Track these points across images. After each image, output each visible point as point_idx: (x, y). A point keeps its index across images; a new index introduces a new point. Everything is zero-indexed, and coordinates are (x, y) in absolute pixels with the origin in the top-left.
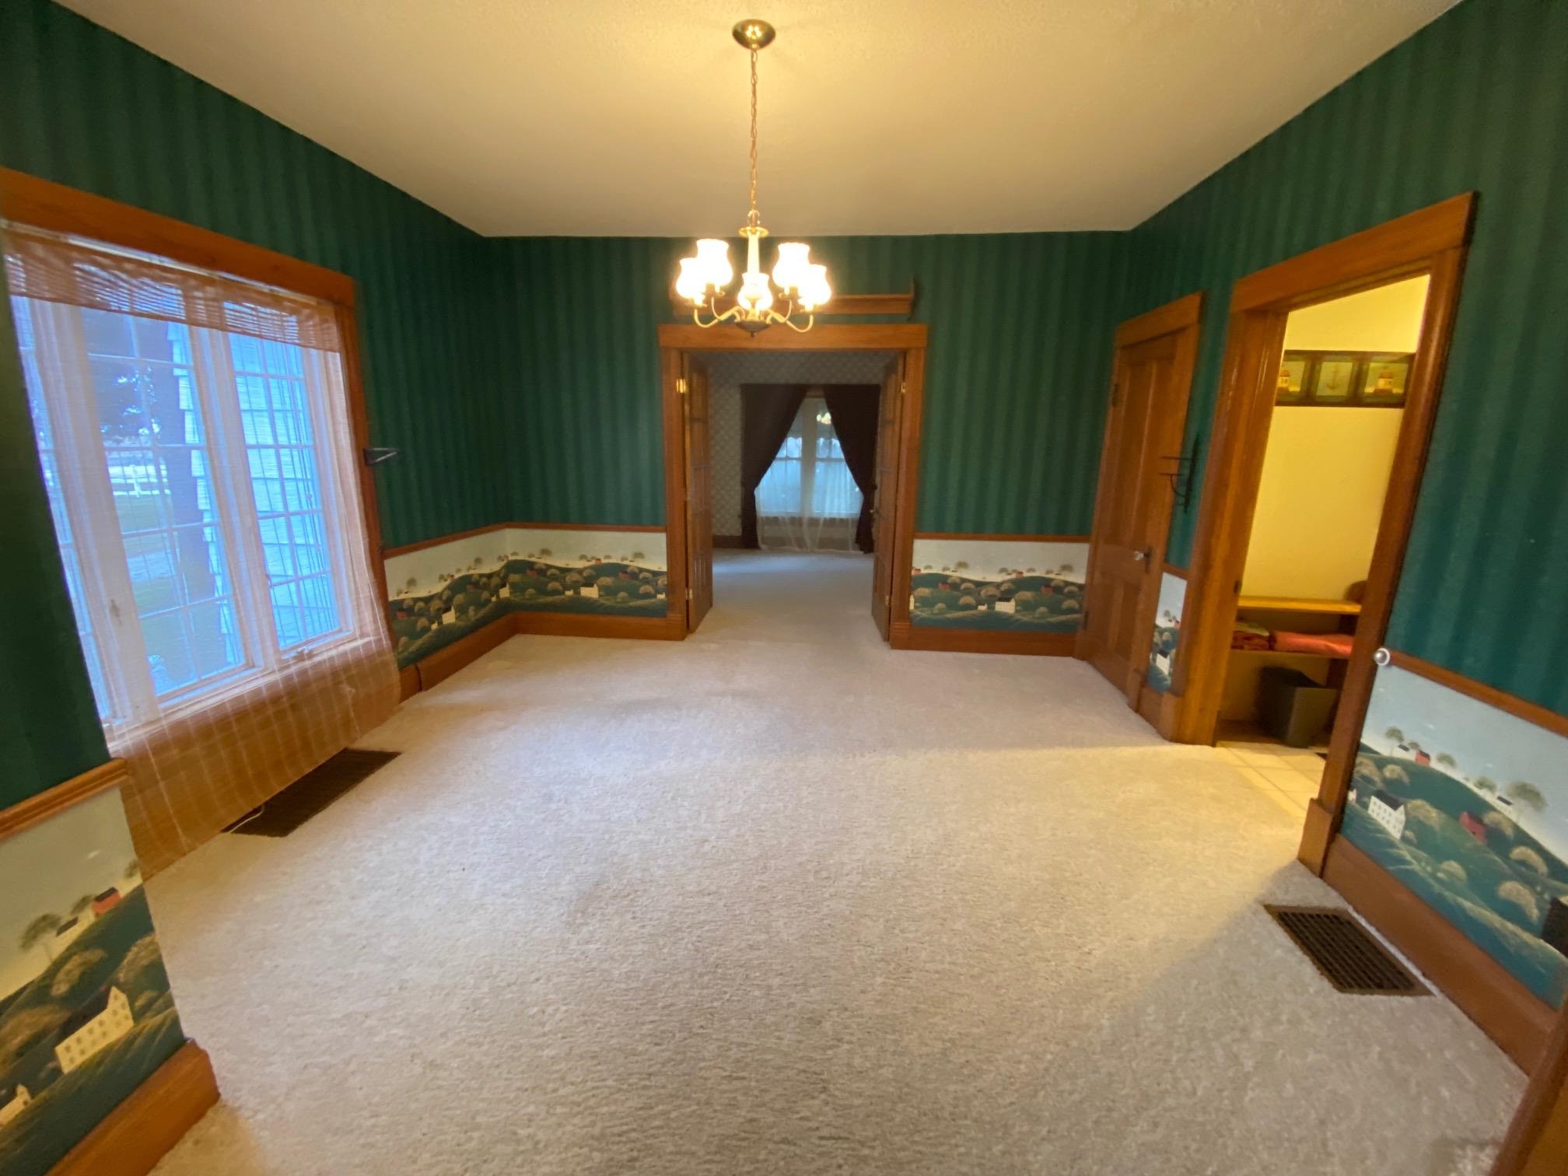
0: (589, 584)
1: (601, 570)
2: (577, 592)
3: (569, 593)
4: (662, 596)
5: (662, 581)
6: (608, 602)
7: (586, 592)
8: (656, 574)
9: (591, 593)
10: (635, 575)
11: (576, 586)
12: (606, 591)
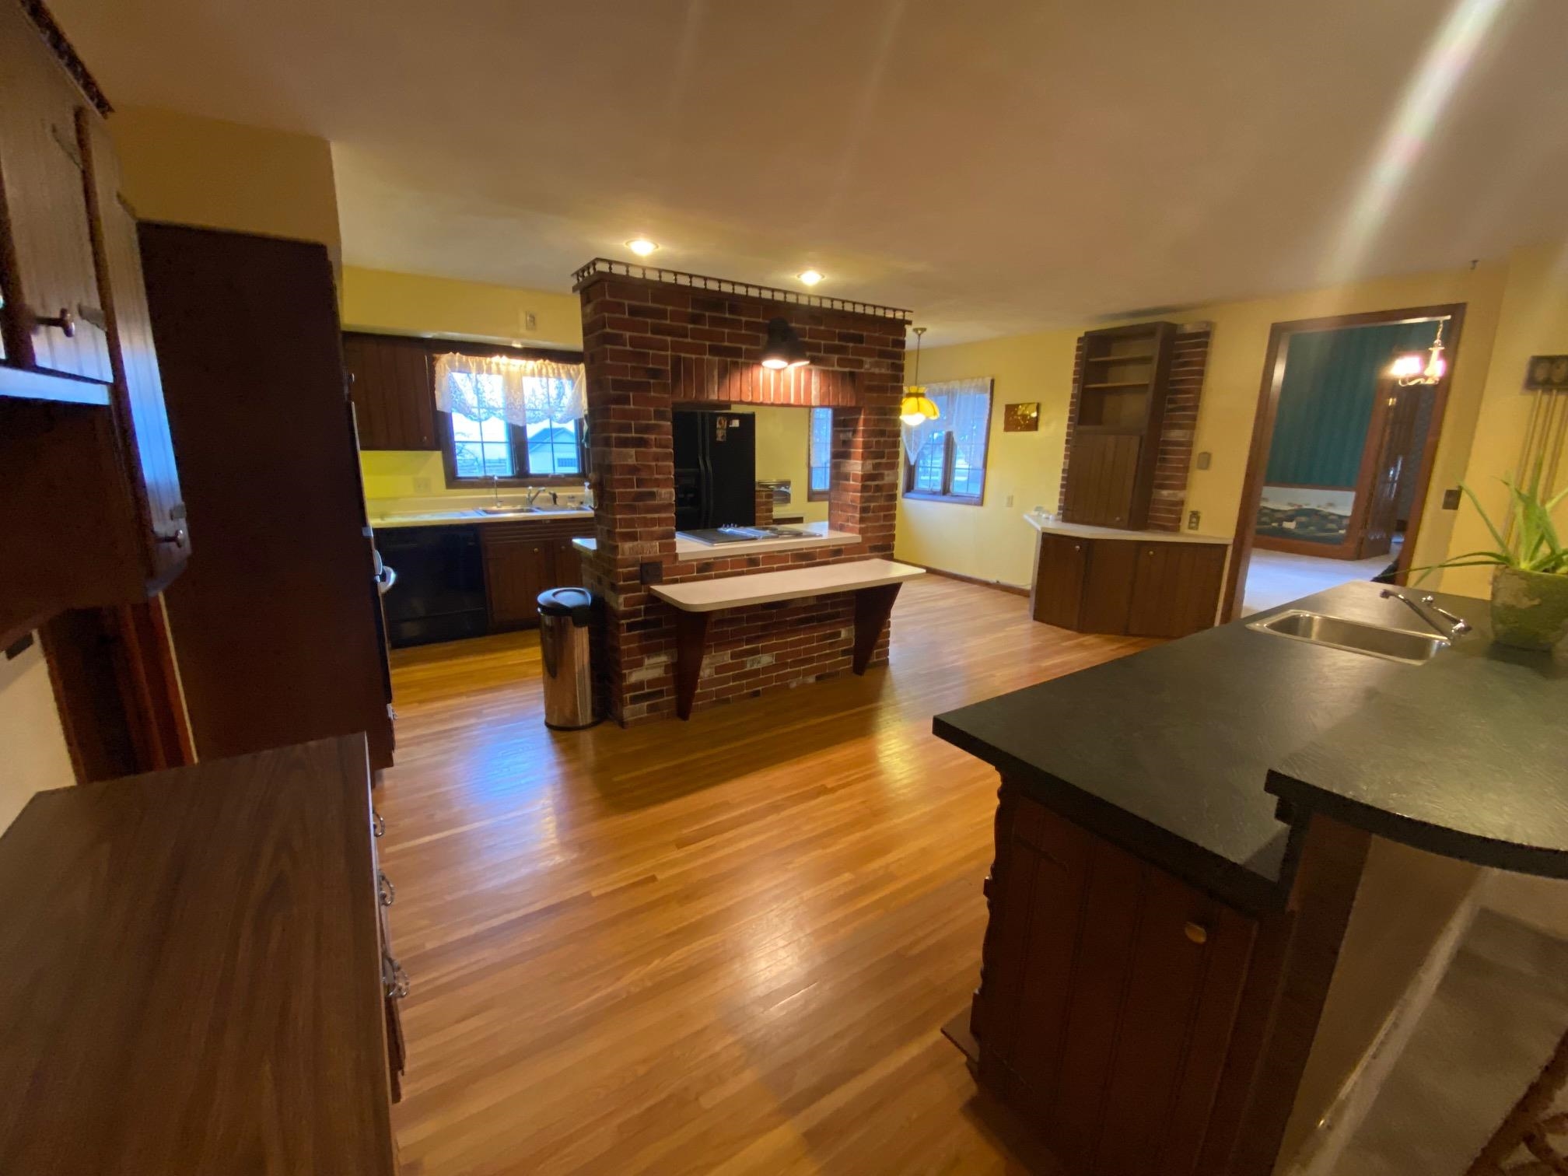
0: (1290, 520)
1: (1300, 512)
2: (1281, 525)
3: (1274, 524)
4: (1342, 532)
5: (1346, 522)
6: (1301, 532)
7: (1288, 525)
8: (1341, 517)
9: (1290, 525)
10: (1326, 517)
11: (1280, 521)
12: (1300, 525)
